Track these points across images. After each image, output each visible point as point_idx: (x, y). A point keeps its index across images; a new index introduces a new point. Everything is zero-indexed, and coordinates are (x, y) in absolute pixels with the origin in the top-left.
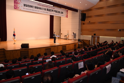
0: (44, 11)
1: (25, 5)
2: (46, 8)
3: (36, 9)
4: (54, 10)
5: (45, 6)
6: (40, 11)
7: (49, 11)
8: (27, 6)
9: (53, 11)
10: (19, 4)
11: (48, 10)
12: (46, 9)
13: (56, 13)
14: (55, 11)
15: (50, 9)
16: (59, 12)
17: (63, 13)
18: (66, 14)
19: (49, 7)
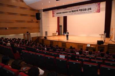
0: (70, 13)
1: (57, 13)
2: (71, 10)
3: (64, 14)
5: (70, 9)
6: (66, 15)
7: (74, 12)
9: (77, 10)
10: (54, 14)
11: (72, 11)
13: (81, 12)
16: (86, 10)
17: (90, 9)
18: (98, 9)
19: (74, 9)
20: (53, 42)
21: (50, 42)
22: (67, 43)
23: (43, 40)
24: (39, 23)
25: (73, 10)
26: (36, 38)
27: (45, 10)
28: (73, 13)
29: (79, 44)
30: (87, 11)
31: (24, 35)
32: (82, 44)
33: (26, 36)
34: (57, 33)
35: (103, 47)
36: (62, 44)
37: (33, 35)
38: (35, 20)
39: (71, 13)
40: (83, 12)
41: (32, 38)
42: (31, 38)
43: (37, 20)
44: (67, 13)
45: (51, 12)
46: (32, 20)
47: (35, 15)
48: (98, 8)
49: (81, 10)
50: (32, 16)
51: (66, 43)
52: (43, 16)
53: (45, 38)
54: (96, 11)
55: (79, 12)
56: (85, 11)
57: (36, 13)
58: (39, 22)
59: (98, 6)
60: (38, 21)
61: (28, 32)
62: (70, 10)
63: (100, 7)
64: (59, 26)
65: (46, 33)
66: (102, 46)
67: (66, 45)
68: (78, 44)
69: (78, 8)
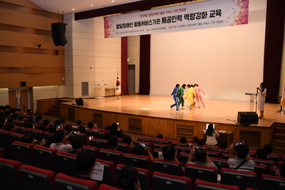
0: (156, 26)
1: (119, 27)
2: (160, 17)
3: (138, 28)
4: (183, 14)
5: (157, 14)
6: (145, 30)
7: (169, 21)
8: (121, 28)
9: (179, 18)
10: (110, 27)
11: (164, 20)
12: (159, 20)
13: (191, 22)
14: (187, 16)
15: (171, 15)
16: (204, 15)
17: (219, 13)
18: (240, 13)
19: (168, 12)
20: (101, 115)
21: (94, 114)
22: (144, 119)
23: (71, 109)
24: (63, 54)
25: (166, 15)
26: (53, 104)
27: (81, 16)
28: (166, 25)
29: (182, 123)
30: (208, 19)
31: (12, 92)
32: (190, 124)
33: (18, 96)
34: (120, 87)
35: (258, 133)
36: (130, 122)
37: (43, 92)
38: (49, 44)
39: (162, 25)
40: (195, 21)
41: (38, 101)
42: (35, 102)
43: (56, 45)
44: (148, 27)
45: (99, 21)
46: (39, 46)
47: (50, 28)
48: (243, 10)
49: (190, 17)
50: (38, 32)
51: (140, 120)
52: (74, 35)
53: (80, 101)
54: (237, 19)
55: (185, 22)
56: (202, 21)
57: (53, 25)
58: (63, 51)
59: (241, 4)
60: (59, 48)
61: (23, 84)
62: (156, 17)
63: (247, 7)
64: (126, 68)
65: (85, 86)
66: (253, 130)
67: (141, 124)
68: (179, 123)
69: (182, 10)
